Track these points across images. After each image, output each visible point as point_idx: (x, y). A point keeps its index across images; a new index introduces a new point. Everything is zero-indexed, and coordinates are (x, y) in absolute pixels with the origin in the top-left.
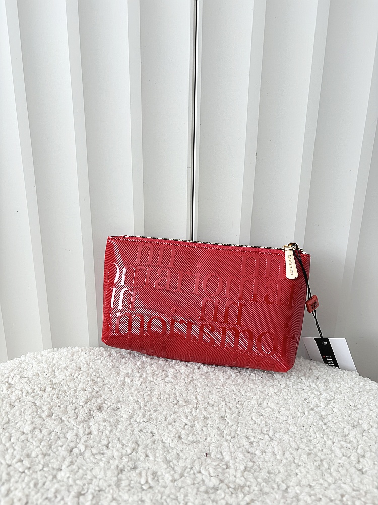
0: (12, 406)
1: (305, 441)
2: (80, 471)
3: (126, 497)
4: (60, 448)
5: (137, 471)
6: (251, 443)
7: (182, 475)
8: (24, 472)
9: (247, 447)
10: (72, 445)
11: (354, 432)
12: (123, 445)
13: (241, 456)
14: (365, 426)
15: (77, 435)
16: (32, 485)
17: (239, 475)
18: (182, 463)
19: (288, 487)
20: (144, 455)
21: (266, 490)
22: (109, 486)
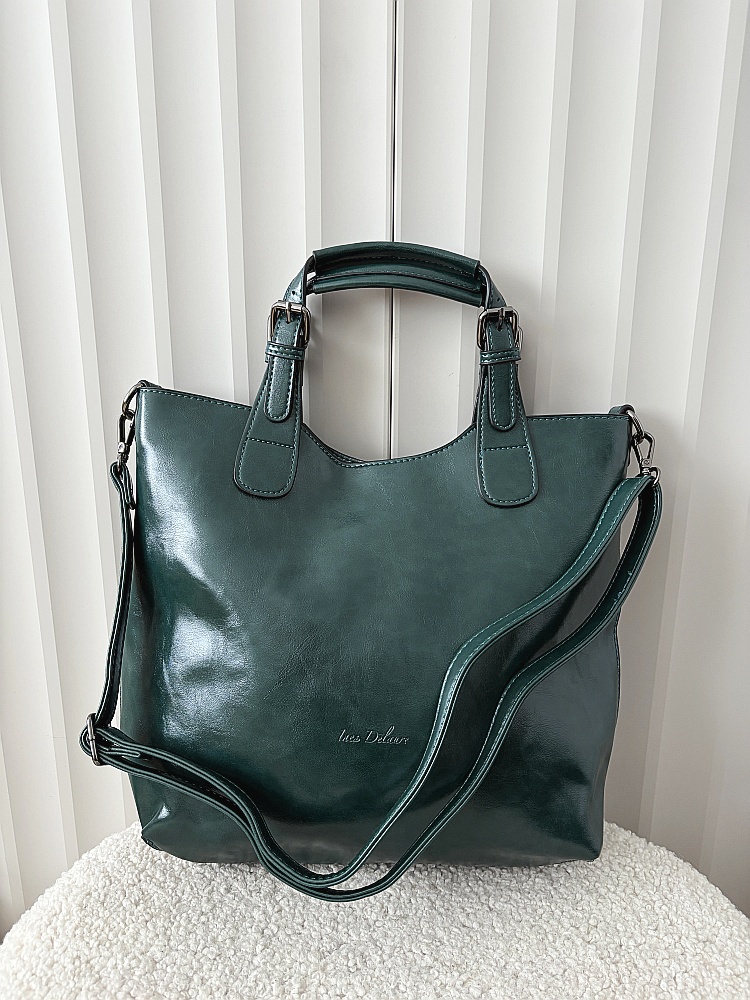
0: (178, 880)
1: (529, 910)
6: (468, 915)
7: (390, 957)
8: (215, 959)
9: (462, 920)
10: (262, 925)
11: (587, 897)
13: (456, 930)
14: (603, 891)
16: (227, 971)
19: (506, 963)
21: (483, 967)
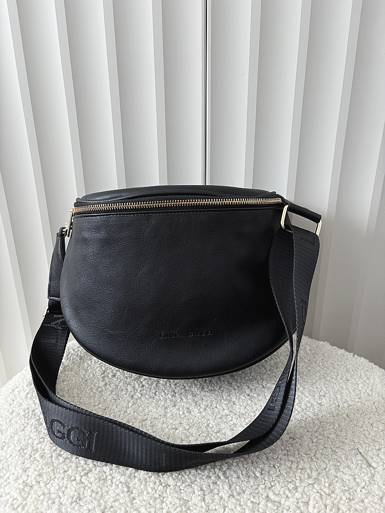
2: (141, 408)
3: (171, 421)
4: (125, 396)
5: (177, 407)
12: (165, 393)
15: (134, 387)
17: (242, 408)
18: (204, 403)
20: (180, 399)
22: (160, 415)
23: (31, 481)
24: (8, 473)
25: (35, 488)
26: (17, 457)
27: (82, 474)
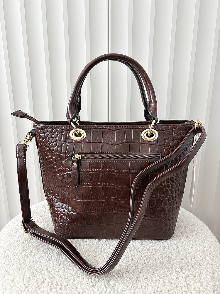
23: (27, 254)
24: (17, 251)
25: (29, 257)
26: (21, 245)
27: (51, 251)
